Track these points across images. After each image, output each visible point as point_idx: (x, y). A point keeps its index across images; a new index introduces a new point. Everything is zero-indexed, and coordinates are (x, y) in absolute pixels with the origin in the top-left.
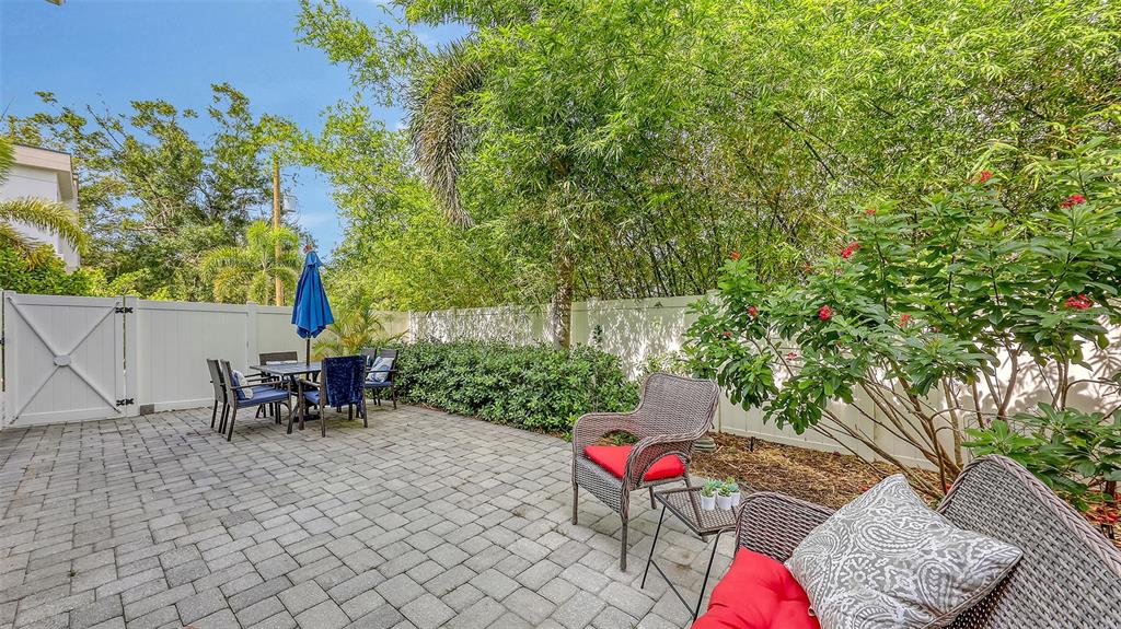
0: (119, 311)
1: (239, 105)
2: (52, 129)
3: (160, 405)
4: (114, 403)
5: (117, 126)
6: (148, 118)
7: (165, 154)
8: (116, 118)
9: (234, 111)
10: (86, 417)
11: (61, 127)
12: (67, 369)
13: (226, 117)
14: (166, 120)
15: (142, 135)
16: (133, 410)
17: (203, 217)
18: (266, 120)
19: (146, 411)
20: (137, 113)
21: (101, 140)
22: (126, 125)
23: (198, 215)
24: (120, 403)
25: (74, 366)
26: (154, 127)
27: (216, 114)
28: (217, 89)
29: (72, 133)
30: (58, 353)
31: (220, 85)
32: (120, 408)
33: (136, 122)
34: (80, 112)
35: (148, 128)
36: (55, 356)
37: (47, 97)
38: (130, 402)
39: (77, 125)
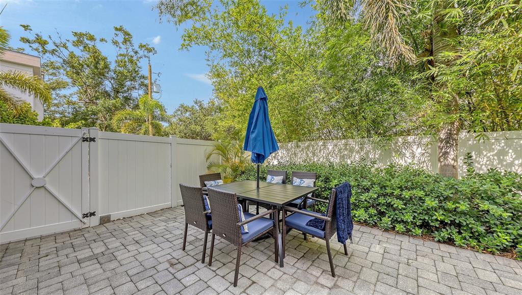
0: (85, 140)
1: (128, 38)
2: (30, 47)
3: (115, 214)
4: (80, 216)
5: (65, 46)
6: (81, 42)
7: (90, 60)
8: (64, 41)
9: (125, 41)
10: (58, 230)
11: (36, 45)
12: (42, 190)
13: (121, 45)
14: (91, 44)
15: (78, 51)
16: (94, 221)
17: (109, 96)
18: (141, 46)
19: (105, 220)
20: (75, 39)
21: (56, 53)
22: (69, 45)
23: (107, 95)
24: (85, 216)
25: (48, 186)
26: (85, 47)
27: (115, 43)
28: (116, 29)
29: (41, 49)
30: (35, 176)
31: (118, 27)
32: (85, 220)
33: (76, 44)
34: (45, 38)
35: (81, 48)
36: (33, 179)
37: (26, 27)
38: (93, 214)
39: (43, 43)
